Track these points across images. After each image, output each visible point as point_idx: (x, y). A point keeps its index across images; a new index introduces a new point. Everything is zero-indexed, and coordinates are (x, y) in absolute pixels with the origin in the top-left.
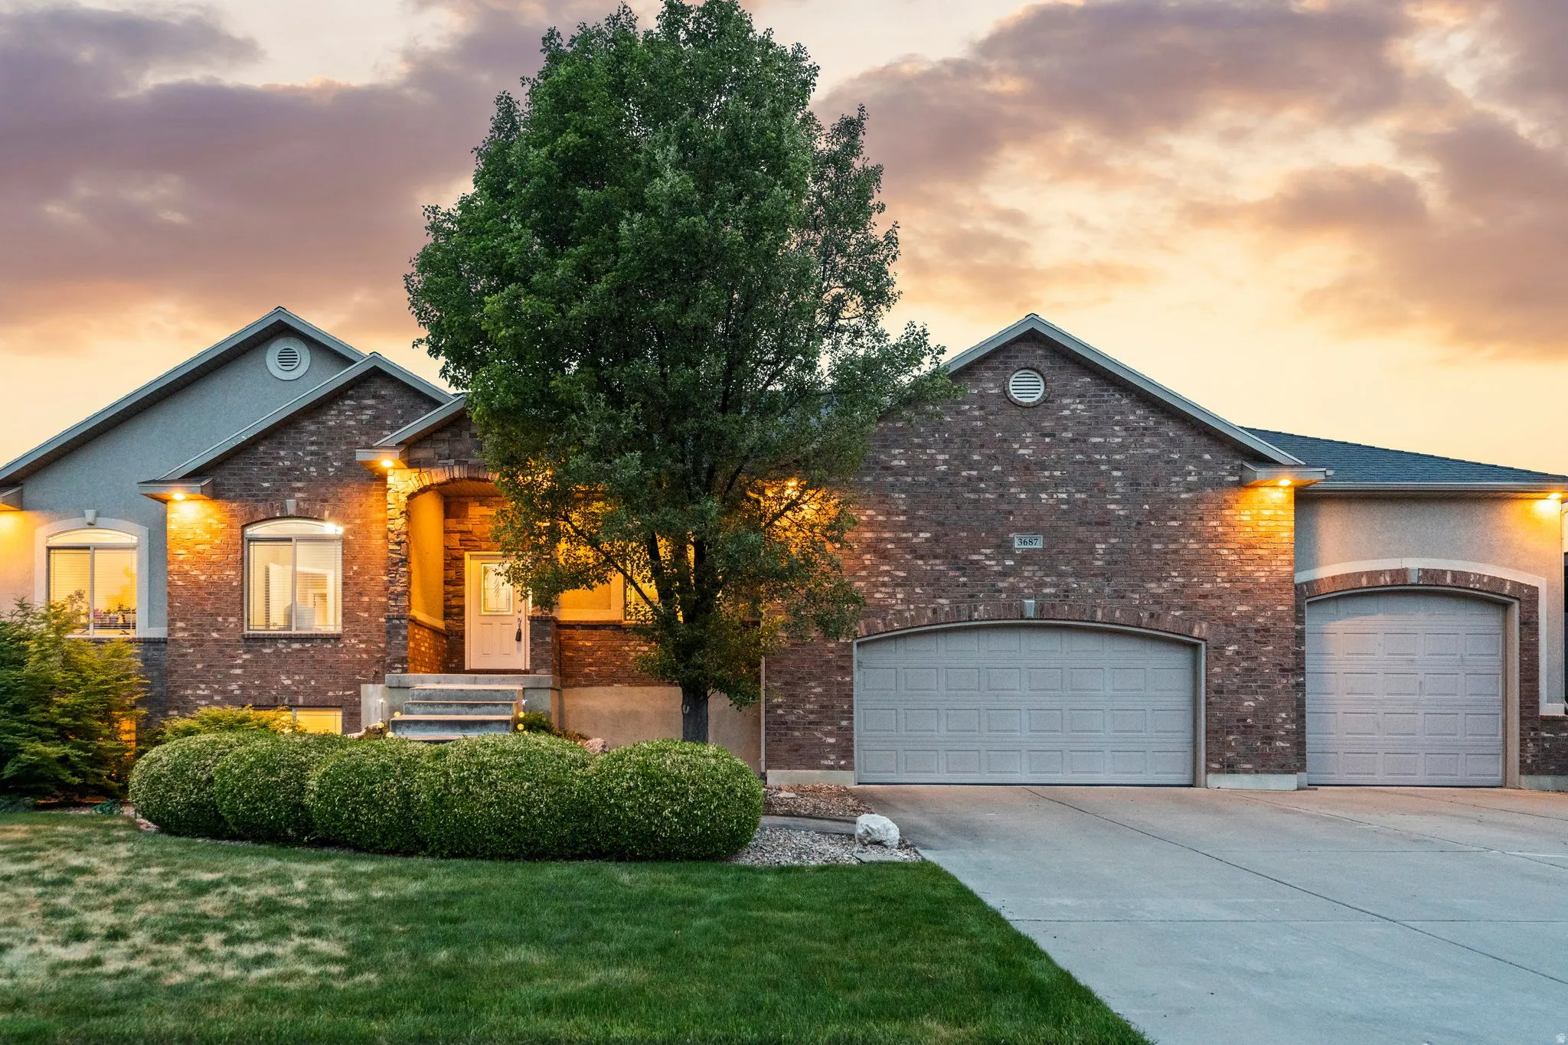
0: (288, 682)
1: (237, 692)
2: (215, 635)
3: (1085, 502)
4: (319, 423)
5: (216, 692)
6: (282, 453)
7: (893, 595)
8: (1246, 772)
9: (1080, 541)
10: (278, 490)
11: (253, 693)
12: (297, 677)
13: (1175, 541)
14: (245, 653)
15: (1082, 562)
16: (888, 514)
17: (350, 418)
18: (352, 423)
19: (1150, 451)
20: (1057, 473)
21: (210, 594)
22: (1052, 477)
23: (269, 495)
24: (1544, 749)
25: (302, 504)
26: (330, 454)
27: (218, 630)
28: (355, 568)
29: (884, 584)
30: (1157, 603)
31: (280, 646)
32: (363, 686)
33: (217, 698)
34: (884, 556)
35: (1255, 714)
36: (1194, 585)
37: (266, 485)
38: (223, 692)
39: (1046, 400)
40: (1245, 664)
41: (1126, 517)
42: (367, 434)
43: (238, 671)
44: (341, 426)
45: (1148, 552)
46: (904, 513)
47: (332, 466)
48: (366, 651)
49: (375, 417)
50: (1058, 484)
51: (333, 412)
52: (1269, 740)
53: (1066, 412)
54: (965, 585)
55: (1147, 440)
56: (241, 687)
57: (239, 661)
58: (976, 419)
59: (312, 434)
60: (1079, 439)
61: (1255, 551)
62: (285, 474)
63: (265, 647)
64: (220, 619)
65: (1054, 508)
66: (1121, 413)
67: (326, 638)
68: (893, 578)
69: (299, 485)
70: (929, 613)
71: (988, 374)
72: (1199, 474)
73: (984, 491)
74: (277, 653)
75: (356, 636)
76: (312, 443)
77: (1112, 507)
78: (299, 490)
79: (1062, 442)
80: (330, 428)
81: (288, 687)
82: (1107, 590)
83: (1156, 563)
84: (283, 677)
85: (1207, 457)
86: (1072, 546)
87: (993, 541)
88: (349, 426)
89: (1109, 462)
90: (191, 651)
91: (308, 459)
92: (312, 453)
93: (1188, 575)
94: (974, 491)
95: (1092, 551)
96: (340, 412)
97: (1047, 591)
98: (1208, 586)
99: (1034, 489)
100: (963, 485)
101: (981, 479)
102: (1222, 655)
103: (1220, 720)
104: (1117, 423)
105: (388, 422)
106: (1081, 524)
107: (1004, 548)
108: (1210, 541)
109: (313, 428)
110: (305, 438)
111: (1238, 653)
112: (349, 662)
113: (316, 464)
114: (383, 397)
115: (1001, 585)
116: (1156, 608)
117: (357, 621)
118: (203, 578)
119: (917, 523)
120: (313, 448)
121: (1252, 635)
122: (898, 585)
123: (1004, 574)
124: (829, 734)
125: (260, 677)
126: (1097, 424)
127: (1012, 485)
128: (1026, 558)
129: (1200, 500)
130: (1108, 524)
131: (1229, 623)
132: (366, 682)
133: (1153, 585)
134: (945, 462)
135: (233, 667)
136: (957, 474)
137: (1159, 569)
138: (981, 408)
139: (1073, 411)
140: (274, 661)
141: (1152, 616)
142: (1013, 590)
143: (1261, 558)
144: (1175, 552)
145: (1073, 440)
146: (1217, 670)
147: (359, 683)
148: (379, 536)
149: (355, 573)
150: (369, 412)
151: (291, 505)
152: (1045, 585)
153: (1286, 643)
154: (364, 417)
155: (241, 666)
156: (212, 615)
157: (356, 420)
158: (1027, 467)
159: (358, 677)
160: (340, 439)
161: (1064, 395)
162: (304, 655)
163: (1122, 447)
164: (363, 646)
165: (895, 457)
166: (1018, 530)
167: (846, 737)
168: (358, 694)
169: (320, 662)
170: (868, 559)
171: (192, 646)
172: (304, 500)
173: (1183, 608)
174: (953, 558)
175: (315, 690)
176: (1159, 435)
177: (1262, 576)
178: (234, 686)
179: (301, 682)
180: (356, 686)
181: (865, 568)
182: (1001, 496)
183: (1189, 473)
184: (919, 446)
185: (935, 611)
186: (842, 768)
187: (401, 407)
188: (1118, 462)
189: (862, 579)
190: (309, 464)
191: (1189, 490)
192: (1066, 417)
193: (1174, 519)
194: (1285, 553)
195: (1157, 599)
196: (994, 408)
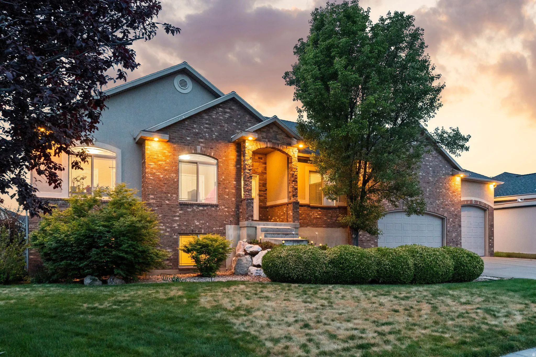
0: (197, 224)
1: (177, 227)
2: (167, 202)
3: (425, 176)
4: (210, 116)
5: (168, 227)
6: (195, 126)
9: (424, 187)
10: (193, 142)
11: (184, 228)
12: (201, 222)
13: (441, 189)
14: (180, 210)
15: (425, 193)
17: (220, 115)
18: (221, 118)
19: (437, 163)
21: (165, 184)
23: (190, 143)
25: (203, 148)
26: (213, 129)
27: (169, 200)
28: (223, 177)
30: (438, 206)
31: (194, 208)
32: (227, 226)
33: (168, 230)
35: (455, 238)
36: (444, 202)
37: (188, 139)
38: (170, 227)
40: (453, 224)
41: (433, 182)
42: (227, 123)
43: (177, 218)
44: (217, 118)
45: (436, 192)
47: (214, 134)
48: (228, 212)
49: (230, 117)
51: (214, 112)
55: (436, 160)
56: (178, 225)
57: (178, 214)
59: (206, 120)
60: (424, 158)
61: (454, 193)
62: (196, 135)
63: (188, 208)
64: (169, 195)
67: (212, 206)
69: (202, 140)
70: (394, 207)
72: (445, 171)
74: (193, 211)
75: (224, 205)
76: (207, 124)
77: (430, 178)
78: (202, 142)
80: (213, 118)
81: (197, 225)
82: (429, 202)
83: (438, 195)
84: (196, 221)
85: (446, 166)
88: (221, 119)
89: (429, 165)
90: (157, 208)
91: (205, 130)
92: (207, 128)
93: (443, 199)
95: (426, 190)
96: (217, 113)
98: (447, 202)
102: (449, 221)
103: (449, 239)
104: (431, 154)
105: (235, 120)
106: (424, 183)
108: (447, 190)
109: (207, 117)
110: (204, 121)
111: (452, 221)
112: (221, 216)
113: (208, 133)
114: (233, 109)
116: (438, 208)
117: (224, 199)
118: (162, 176)
120: (207, 126)
121: (454, 216)
124: (372, 244)
125: (186, 221)
129: (445, 178)
130: (429, 183)
131: (450, 213)
132: (227, 224)
133: (437, 201)
135: (175, 216)
137: (438, 197)
140: (192, 214)
141: (437, 210)
143: (455, 195)
144: (441, 192)
146: (448, 226)
147: (225, 224)
148: (232, 165)
149: (223, 179)
150: (228, 115)
151: (199, 148)
153: (460, 218)
154: (226, 116)
155: (178, 216)
156: (166, 193)
157: (223, 117)
159: (225, 222)
160: (217, 124)
162: (204, 212)
163: (432, 161)
164: (226, 209)
168: (225, 229)
169: (211, 215)
171: (157, 206)
172: (204, 147)
173: (443, 208)
175: (209, 227)
176: (438, 159)
177: (456, 200)
178: (175, 225)
179: (203, 224)
180: (224, 225)
187: (239, 115)
188: (431, 165)
190: (205, 132)
191: (443, 175)
193: (441, 183)
194: (459, 194)
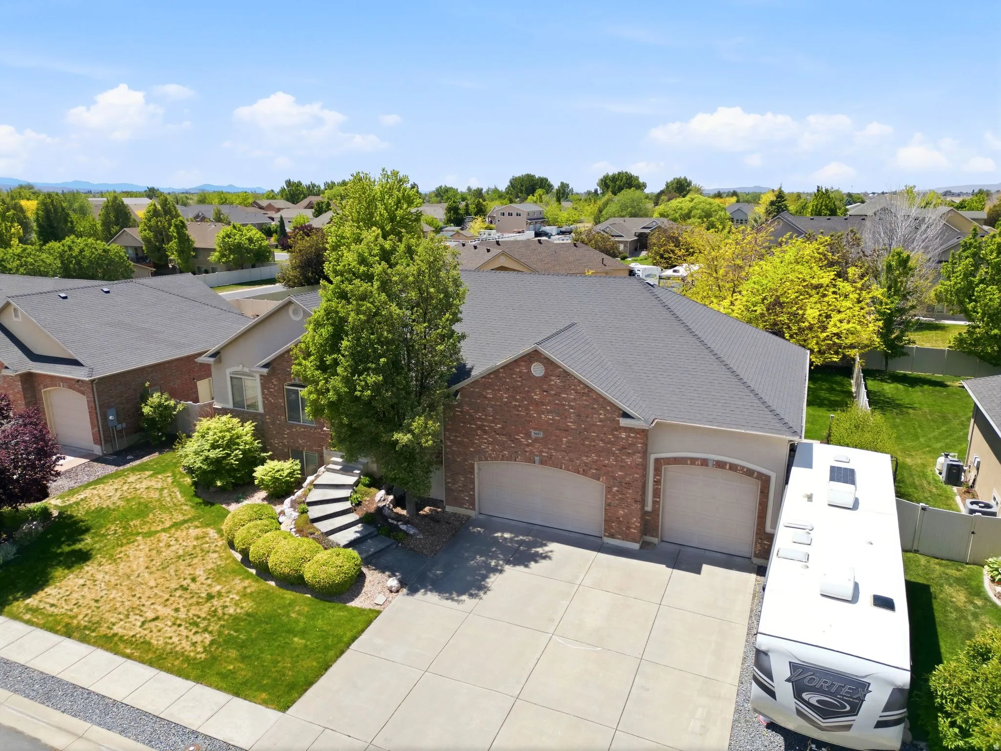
0: (301, 442)
1: (286, 443)
2: (278, 422)
3: (559, 421)
7: (488, 447)
8: (619, 539)
9: (557, 436)
11: (291, 444)
13: (594, 441)
14: (288, 430)
15: (557, 445)
16: (486, 416)
19: (586, 403)
20: (548, 408)
21: (275, 407)
22: (546, 409)
23: (290, 374)
24: (765, 548)
27: (279, 420)
29: (485, 443)
30: (586, 466)
31: (298, 429)
34: (485, 432)
35: (623, 517)
36: (601, 461)
37: (289, 370)
38: (282, 442)
39: (546, 377)
40: (620, 496)
41: (575, 429)
43: (286, 436)
45: (583, 444)
46: (492, 416)
48: (324, 435)
50: (549, 412)
52: (628, 528)
53: (553, 383)
54: (513, 447)
55: (584, 398)
58: (518, 381)
60: (557, 395)
61: (625, 450)
63: (293, 428)
64: (279, 416)
65: (547, 422)
66: (575, 385)
67: (311, 428)
68: (488, 441)
70: (501, 456)
71: (523, 363)
72: (605, 415)
73: (520, 411)
74: (297, 431)
77: (570, 424)
79: (551, 395)
81: (301, 444)
82: (567, 458)
83: (586, 449)
84: (299, 440)
85: (608, 408)
86: (554, 438)
87: (524, 432)
89: (569, 406)
93: (599, 456)
94: (518, 411)
95: (561, 441)
97: (544, 454)
98: (607, 462)
99: (540, 413)
100: (513, 408)
101: (519, 406)
102: (611, 491)
103: (609, 517)
104: (573, 389)
106: (557, 429)
107: (528, 435)
108: (608, 444)
111: (617, 491)
112: (319, 438)
115: (527, 449)
116: (585, 468)
118: (273, 401)
119: (496, 421)
121: (623, 484)
122: (489, 444)
123: (528, 445)
124: (467, 496)
125: (293, 439)
126: (564, 389)
127: (531, 410)
128: (536, 440)
129: (604, 426)
130: (567, 431)
131: (614, 478)
132: (324, 446)
133: (585, 458)
134: (507, 398)
135: (284, 434)
136: (511, 403)
137: (587, 452)
138: (520, 377)
139: (556, 382)
140: (296, 434)
141: (584, 470)
142: (531, 452)
143: (629, 453)
144: (594, 446)
145: (555, 395)
146: (609, 496)
152: (543, 452)
153: (638, 490)
155: (287, 434)
156: (277, 415)
158: (537, 404)
159: (322, 444)
161: (551, 375)
162: (305, 433)
163: (574, 399)
164: (322, 432)
165: (488, 393)
166: (535, 429)
167: (472, 497)
168: (322, 450)
169: (310, 436)
170: (479, 432)
171: (272, 425)
173: (596, 469)
174: (509, 435)
175: (309, 446)
176: (589, 396)
177: (629, 461)
178: (285, 441)
179: (305, 443)
180: (321, 447)
181: (478, 435)
182: (527, 414)
183: (601, 414)
184: (497, 390)
185: (503, 456)
186: (471, 509)
188: (572, 406)
189: (477, 440)
191: (600, 421)
192: (553, 385)
193: (594, 432)
194: (639, 453)
195: (586, 464)
196: (524, 377)
